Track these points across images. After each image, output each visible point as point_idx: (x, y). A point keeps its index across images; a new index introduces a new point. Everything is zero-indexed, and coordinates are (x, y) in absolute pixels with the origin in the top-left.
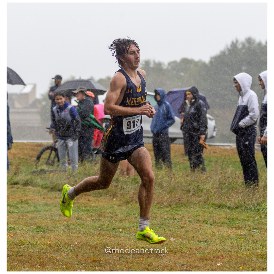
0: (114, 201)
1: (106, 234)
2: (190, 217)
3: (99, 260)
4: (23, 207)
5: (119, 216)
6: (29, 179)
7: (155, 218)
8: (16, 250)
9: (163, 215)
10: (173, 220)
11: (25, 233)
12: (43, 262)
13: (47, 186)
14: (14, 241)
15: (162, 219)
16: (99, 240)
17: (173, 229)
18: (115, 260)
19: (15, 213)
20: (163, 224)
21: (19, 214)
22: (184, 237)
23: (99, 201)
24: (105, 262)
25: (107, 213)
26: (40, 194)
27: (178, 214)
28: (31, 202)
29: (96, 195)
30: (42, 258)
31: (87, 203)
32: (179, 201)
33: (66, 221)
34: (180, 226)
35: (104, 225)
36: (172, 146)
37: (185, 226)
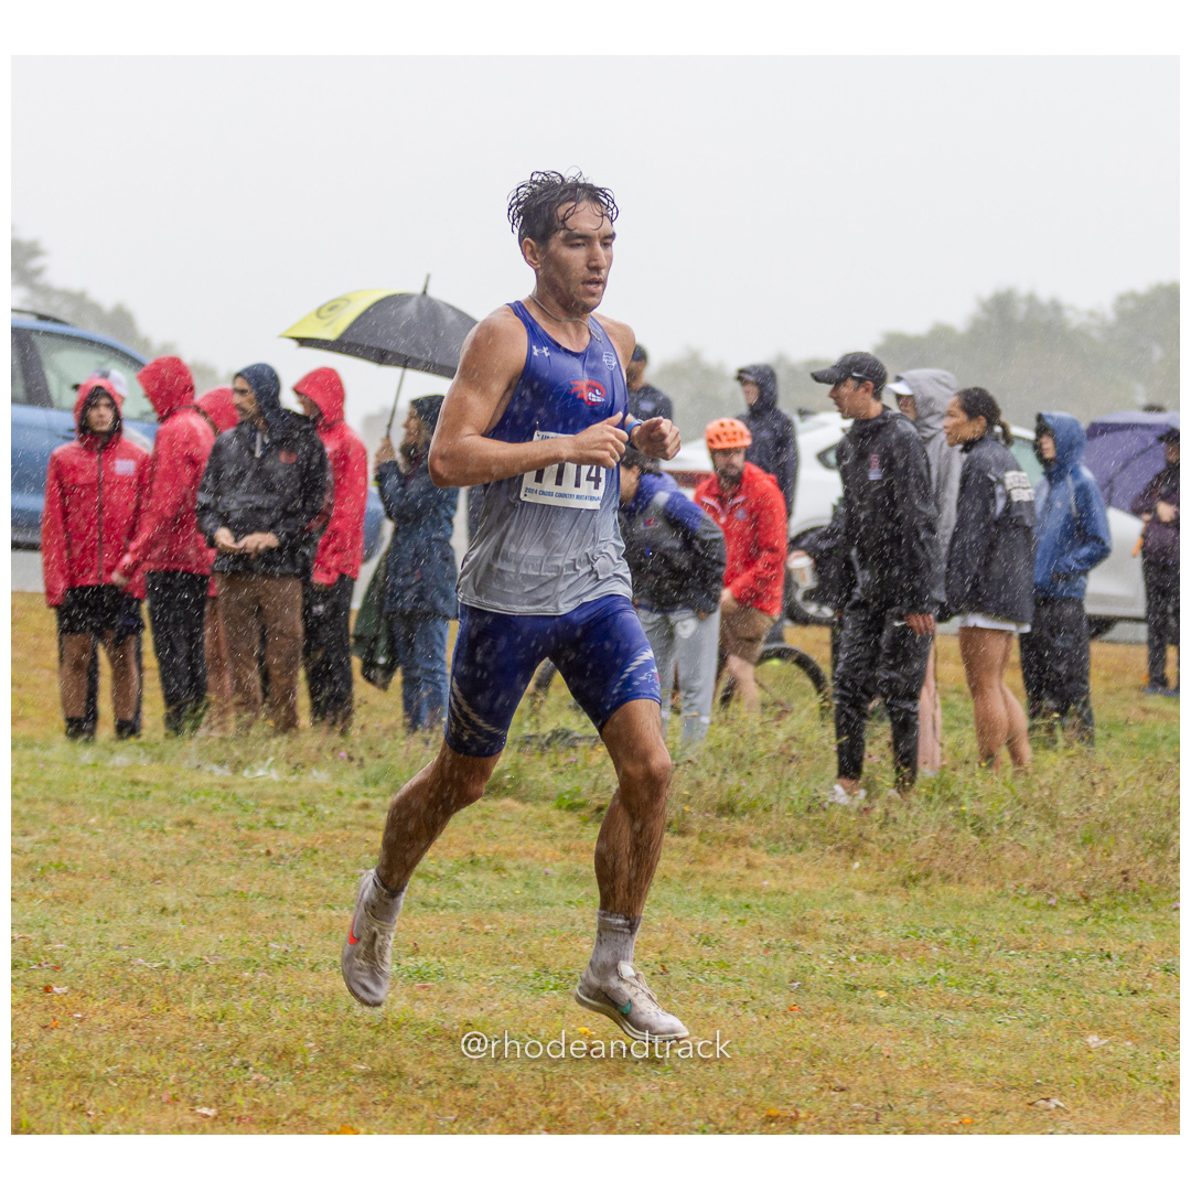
0: (855, 872)
1: (819, 1009)
2: (1168, 949)
3: (792, 1118)
4: (481, 884)
5: (876, 933)
6: (507, 771)
7: (1025, 948)
8: (450, 1063)
9: (1056, 940)
10: (1097, 962)
11: (486, 994)
12: (559, 1115)
13: (578, 800)
14: (443, 1023)
15: (1051, 953)
16: (793, 1031)
17: (1101, 998)
18: (858, 1118)
19: (445, 906)
20: (1057, 977)
21: (465, 911)
22: (1144, 1033)
23: (791, 870)
24: (818, 1125)
25: (826, 921)
26: (549, 831)
27: (1118, 936)
28: (515, 865)
29: (781, 843)
30: (557, 1100)
31: (742, 877)
32: (1126, 880)
33: (656, 949)
34: (1128, 987)
35: (814, 969)
36: (1097, 650)
37: (1150, 985)
